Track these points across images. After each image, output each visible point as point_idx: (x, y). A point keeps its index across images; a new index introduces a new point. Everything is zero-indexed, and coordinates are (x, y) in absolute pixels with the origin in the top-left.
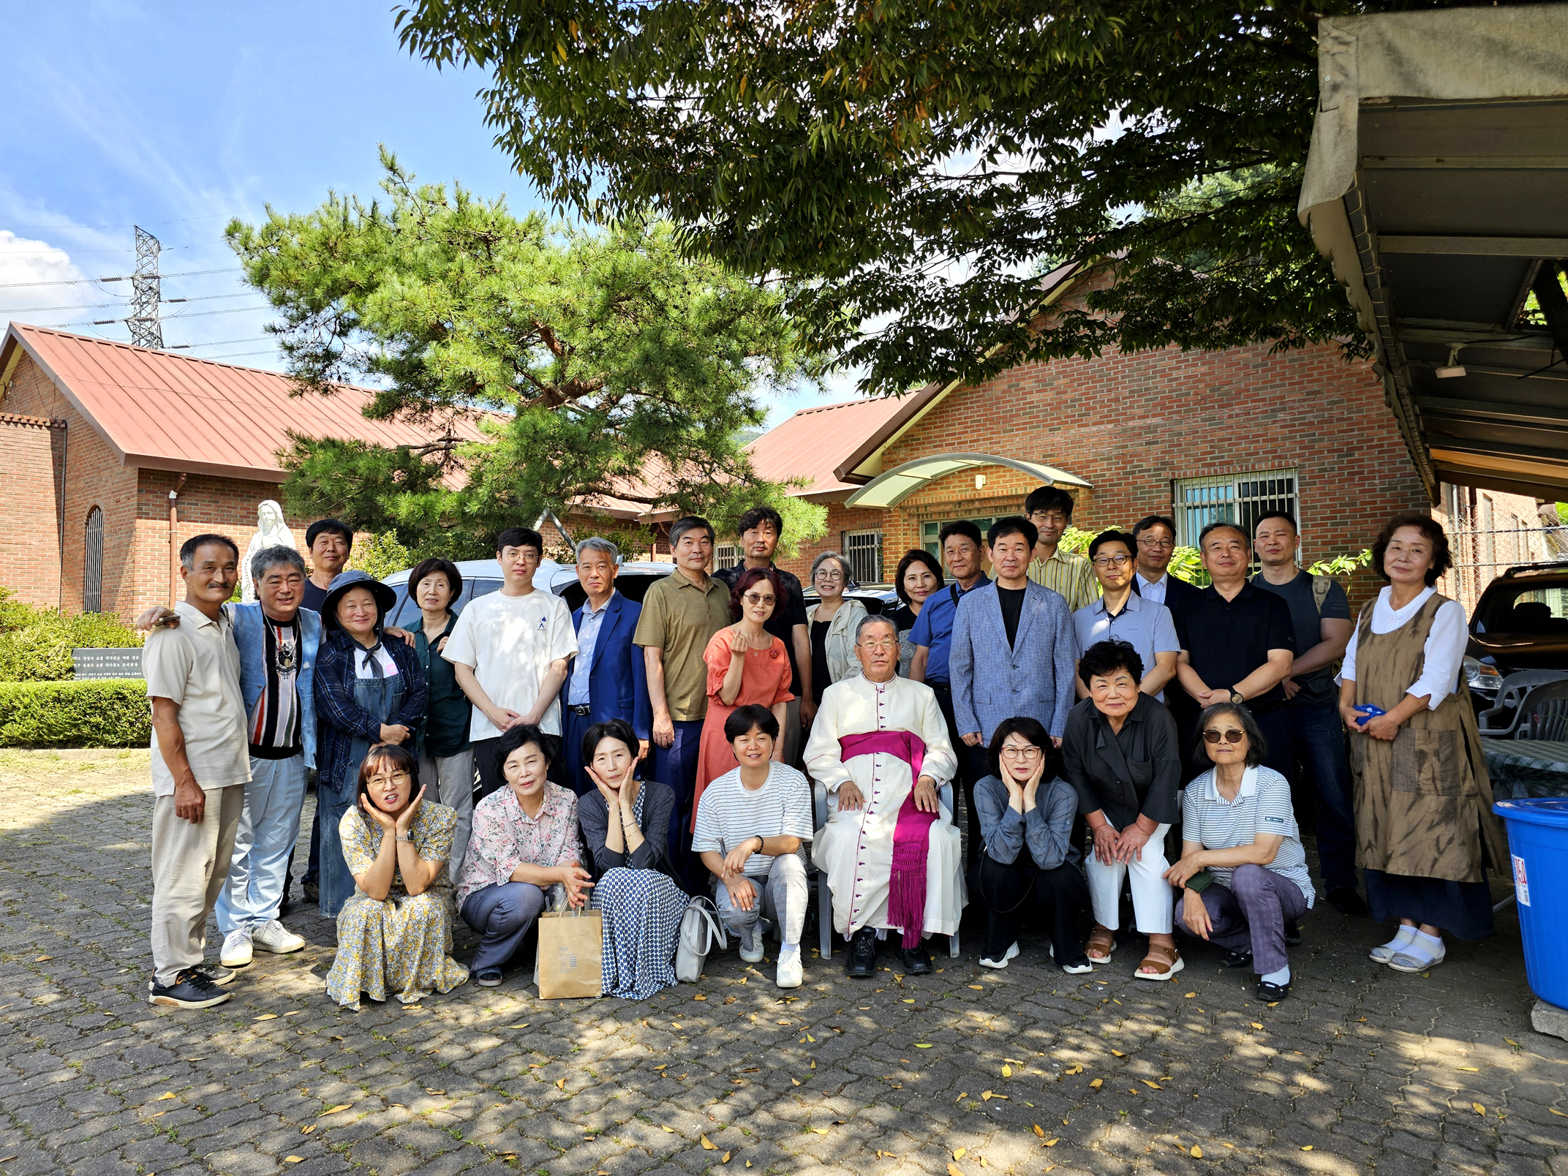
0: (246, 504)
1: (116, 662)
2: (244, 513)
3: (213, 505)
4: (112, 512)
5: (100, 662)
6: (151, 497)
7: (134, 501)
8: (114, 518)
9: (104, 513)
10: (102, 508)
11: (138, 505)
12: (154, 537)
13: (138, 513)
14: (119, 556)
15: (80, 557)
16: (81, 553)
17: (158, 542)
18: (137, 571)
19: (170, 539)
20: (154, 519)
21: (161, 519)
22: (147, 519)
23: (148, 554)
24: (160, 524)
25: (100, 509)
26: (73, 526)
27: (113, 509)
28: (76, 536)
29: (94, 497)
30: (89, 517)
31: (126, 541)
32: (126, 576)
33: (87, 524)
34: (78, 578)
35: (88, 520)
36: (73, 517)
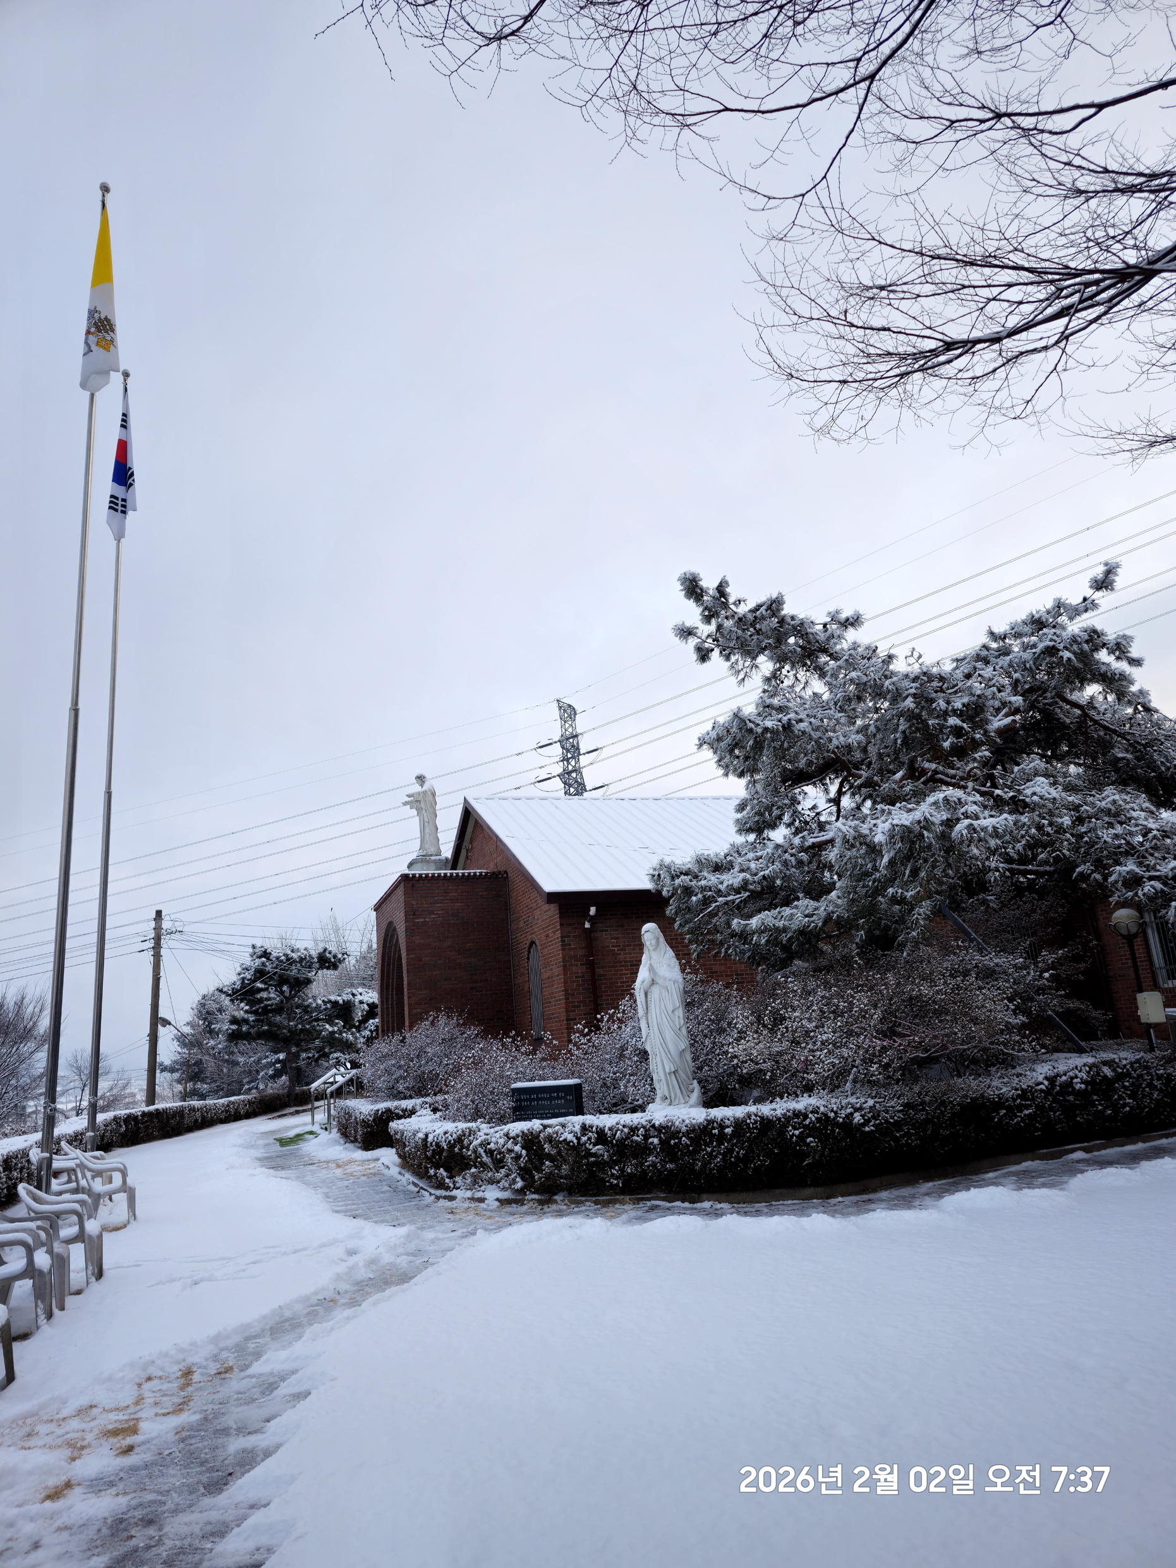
4: (544, 947)
5: (534, 1100)
6: (570, 929)
7: (558, 934)
8: (546, 951)
9: (539, 949)
10: (537, 942)
11: (562, 937)
12: (577, 965)
13: (562, 945)
14: (553, 985)
15: (526, 989)
16: (527, 986)
17: (580, 969)
18: (567, 999)
19: (592, 966)
20: (575, 948)
21: (580, 948)
22: (570, 949)
23: (574, 982)
24: (580, 953)
25: (536, 945)
26: (519, 961)
27: (545, 944)
28: (522, 970)
29: (531, 934)
30: (529, 952)
31: (556, 971)
32: (559, 1004)
33: (528, 959)
34: (526, 1008)
35: (528, 955)
36: (519, 954)
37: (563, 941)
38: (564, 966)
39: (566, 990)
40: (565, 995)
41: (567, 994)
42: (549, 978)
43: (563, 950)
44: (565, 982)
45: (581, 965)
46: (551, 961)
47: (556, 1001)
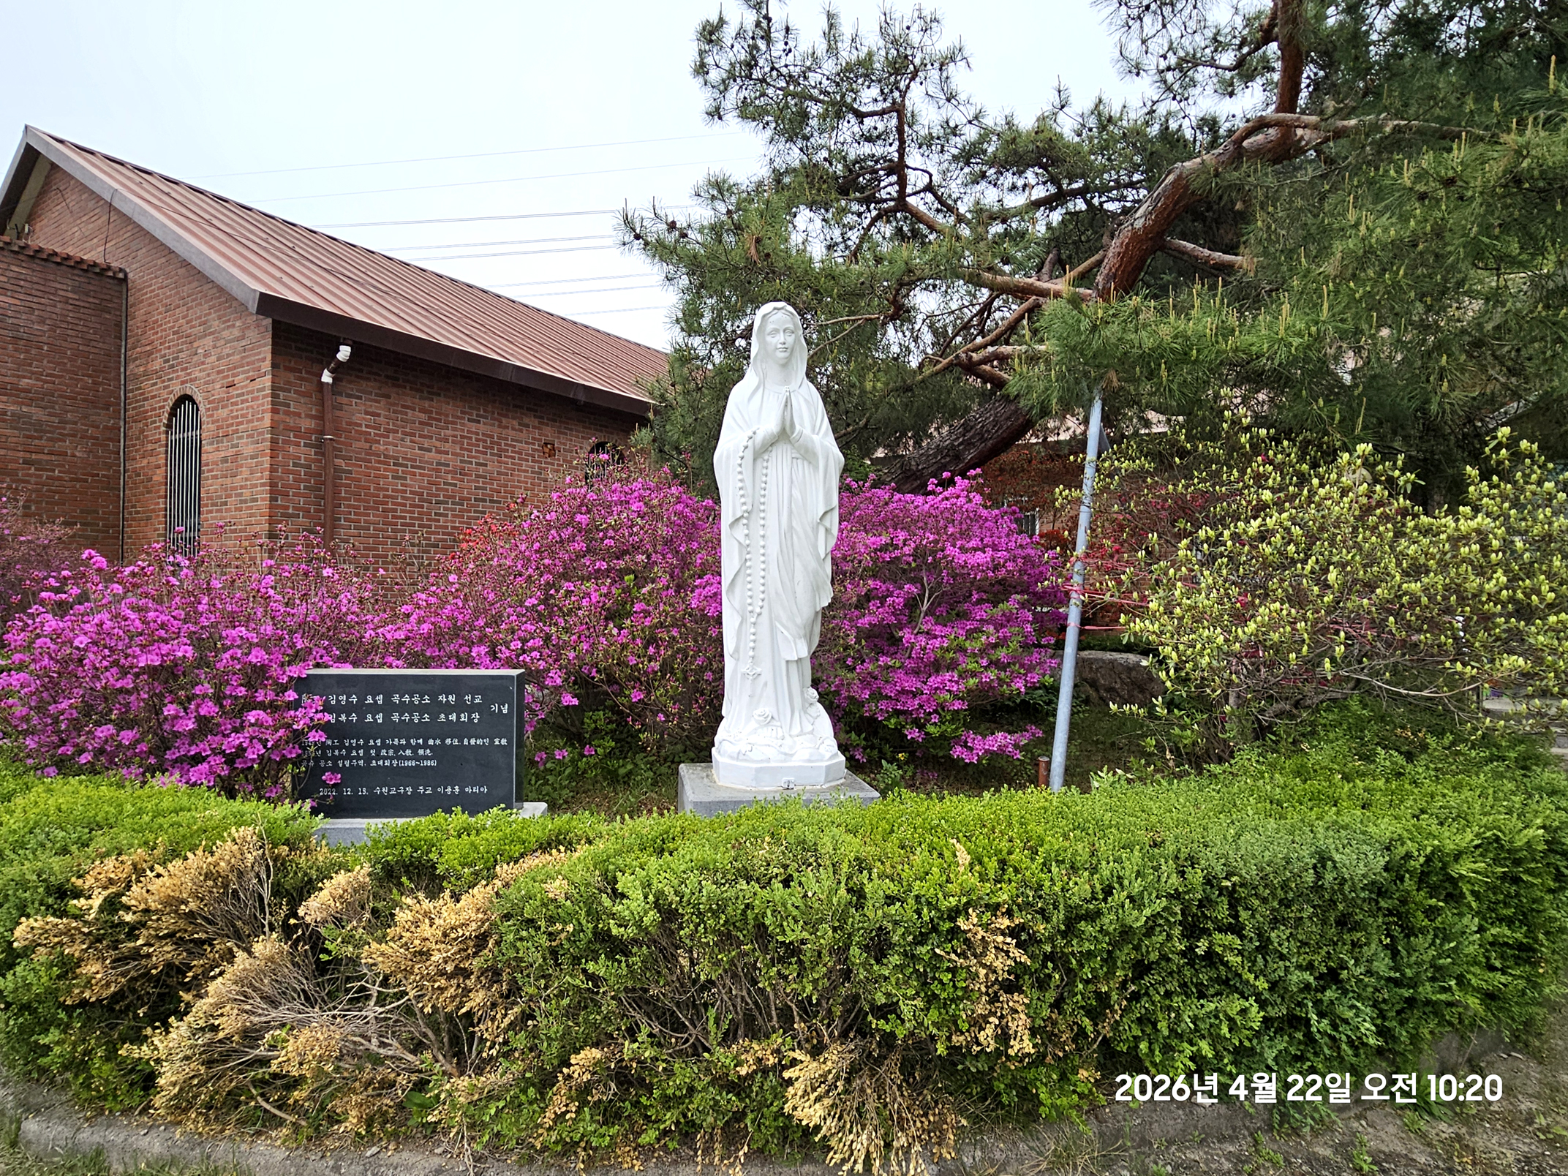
0: (427, 404)
1: (422, 709)
2: (424, 417)
3: (383, 401)
4: (217, 404)
5: (375, 709)
6: (291, 377)
7: (267, 381)
8: (223, 413)
9: (202, 410)
10: (198, 398)
11: (273, 388)
12: (298, 444)
13: (273, 403)
14: (236, 475)
17: (304, 453)
18: (273, 499)
19: (325, 450)
20: (299, 415)
21: (308, 416)
22: (287, 413)
23: (289, 472)
24: (306, 424)
25: (194, 402)
26: (142, 431)
27: (222, 400)
28: (150, 447)
29: (183, 383)
30: (173, 414)
31: (248, 449)
32: (251, 508)
33: (169, 426)
34: (154, 511)
35: (170, 420)
36: (142, 417)
37: (274, 396)
38: (274, 441)
40: (271, 492)
41: (275, 492)
43: (274, 411)
44: (273, 470)
45: (306, 445)
46: (236, 431)
47: (245, 501)
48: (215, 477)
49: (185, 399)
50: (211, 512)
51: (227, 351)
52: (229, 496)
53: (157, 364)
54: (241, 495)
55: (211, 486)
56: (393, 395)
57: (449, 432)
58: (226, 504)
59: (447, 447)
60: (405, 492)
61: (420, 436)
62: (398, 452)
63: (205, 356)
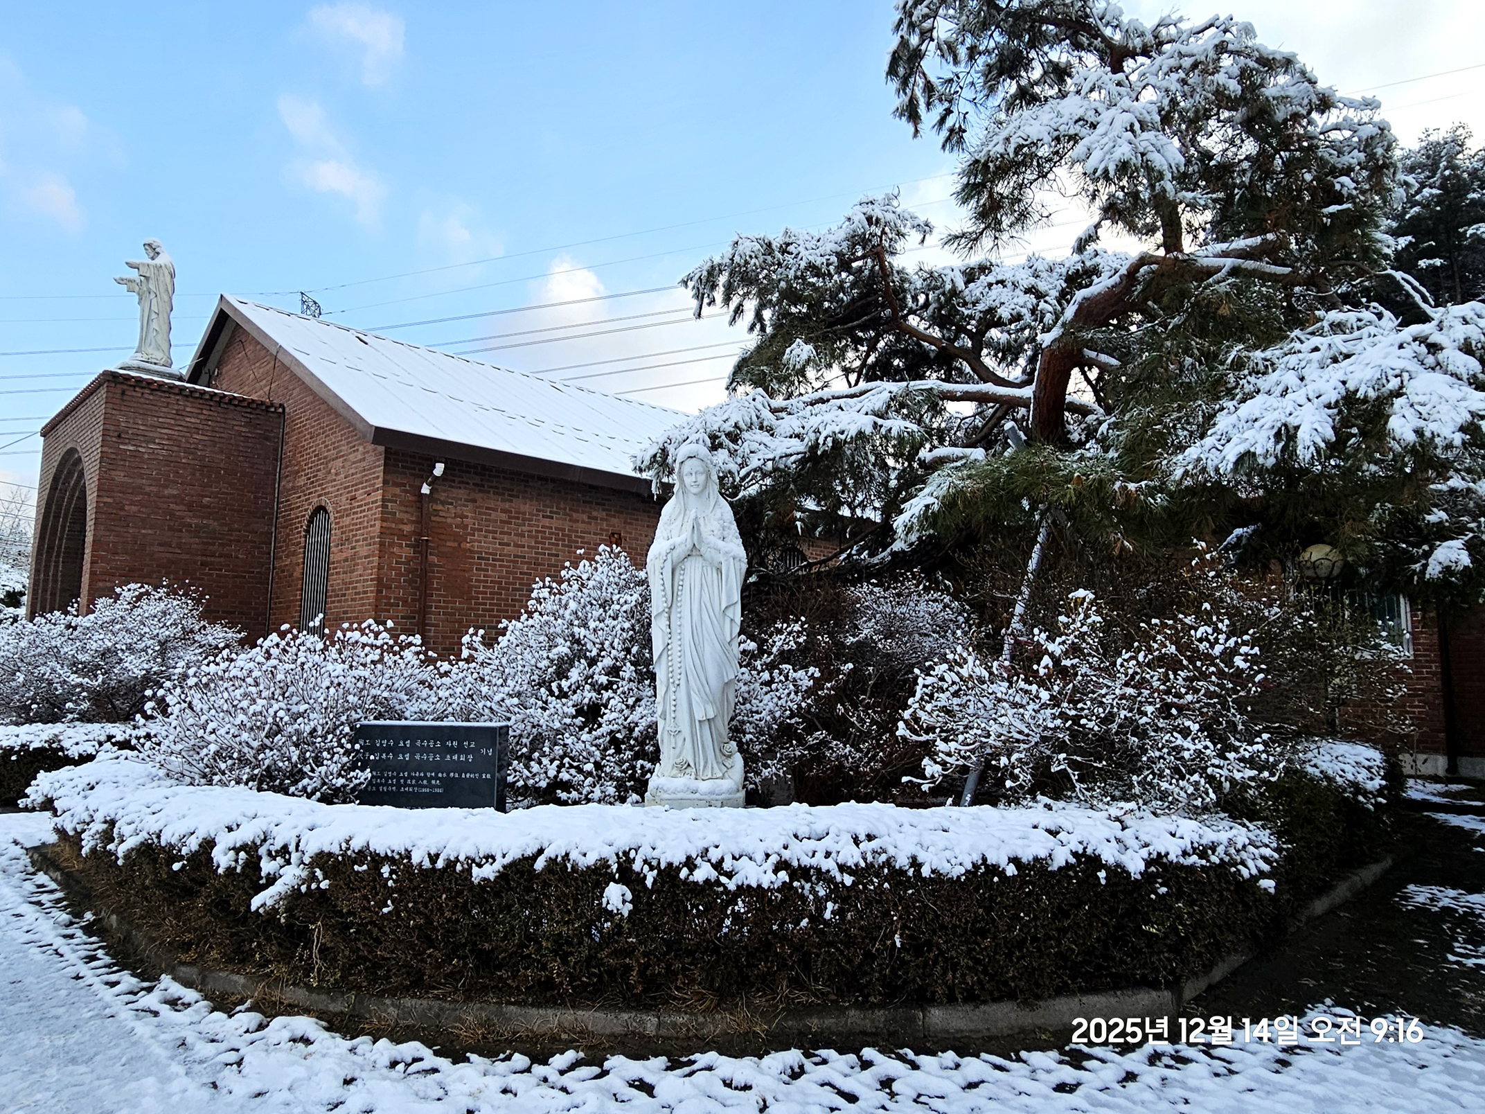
0: (507, 505)
1: (434, 751)
2: (504, 517)
3: (470, 505)
4: (343, 514)
6: (398, 491)
7: (378, 496)
8: (347, 520)
9: (332, 518)
10: (330, 508)
11: (383, 500)
12: (400, 546)
13: (382, 513)
14: (353, 571)
15: (297, 574)
16: (299, 569)
17: (406, 552)
18: (379, 592)
19: (421, 548)
20: (402, 522)
21: (409, 521)
22: (393, 521)
23: (393, 569)
24: (407, 528)
25: (326, 511)
26: (288, 535)
27: (346, 510)
28: (292, 548)
29: (320, 496)
30: (311, 522)
31: (363, 551)
32: (362, 599)
33: (307, 531)
34: (292, 601)
35: (308, 526)
36: (289, 524)
37: (384, 506)
38: (382, 544)
39: (379, 580)
40: (378, 585)
41: (380, 583)
42: (346, 560)
43: (383, 520)
44: (380, 568)
45: (407, 545)
46: (355, 536)
47: (357, 594)
48: (338, 573)
49: (321, 509)
50: (333, 602)
51: (353, 471)
52: (347, 589)
53: (301, 481)
54: (355, 588)
55: (336, 581)
56: (479, 501)
57: (525, 528)
58: (344, 595)
59: (525, 541)
60: (486, 582)
61: (501, 533)
62: (482, 547)
63: (336, 474)
